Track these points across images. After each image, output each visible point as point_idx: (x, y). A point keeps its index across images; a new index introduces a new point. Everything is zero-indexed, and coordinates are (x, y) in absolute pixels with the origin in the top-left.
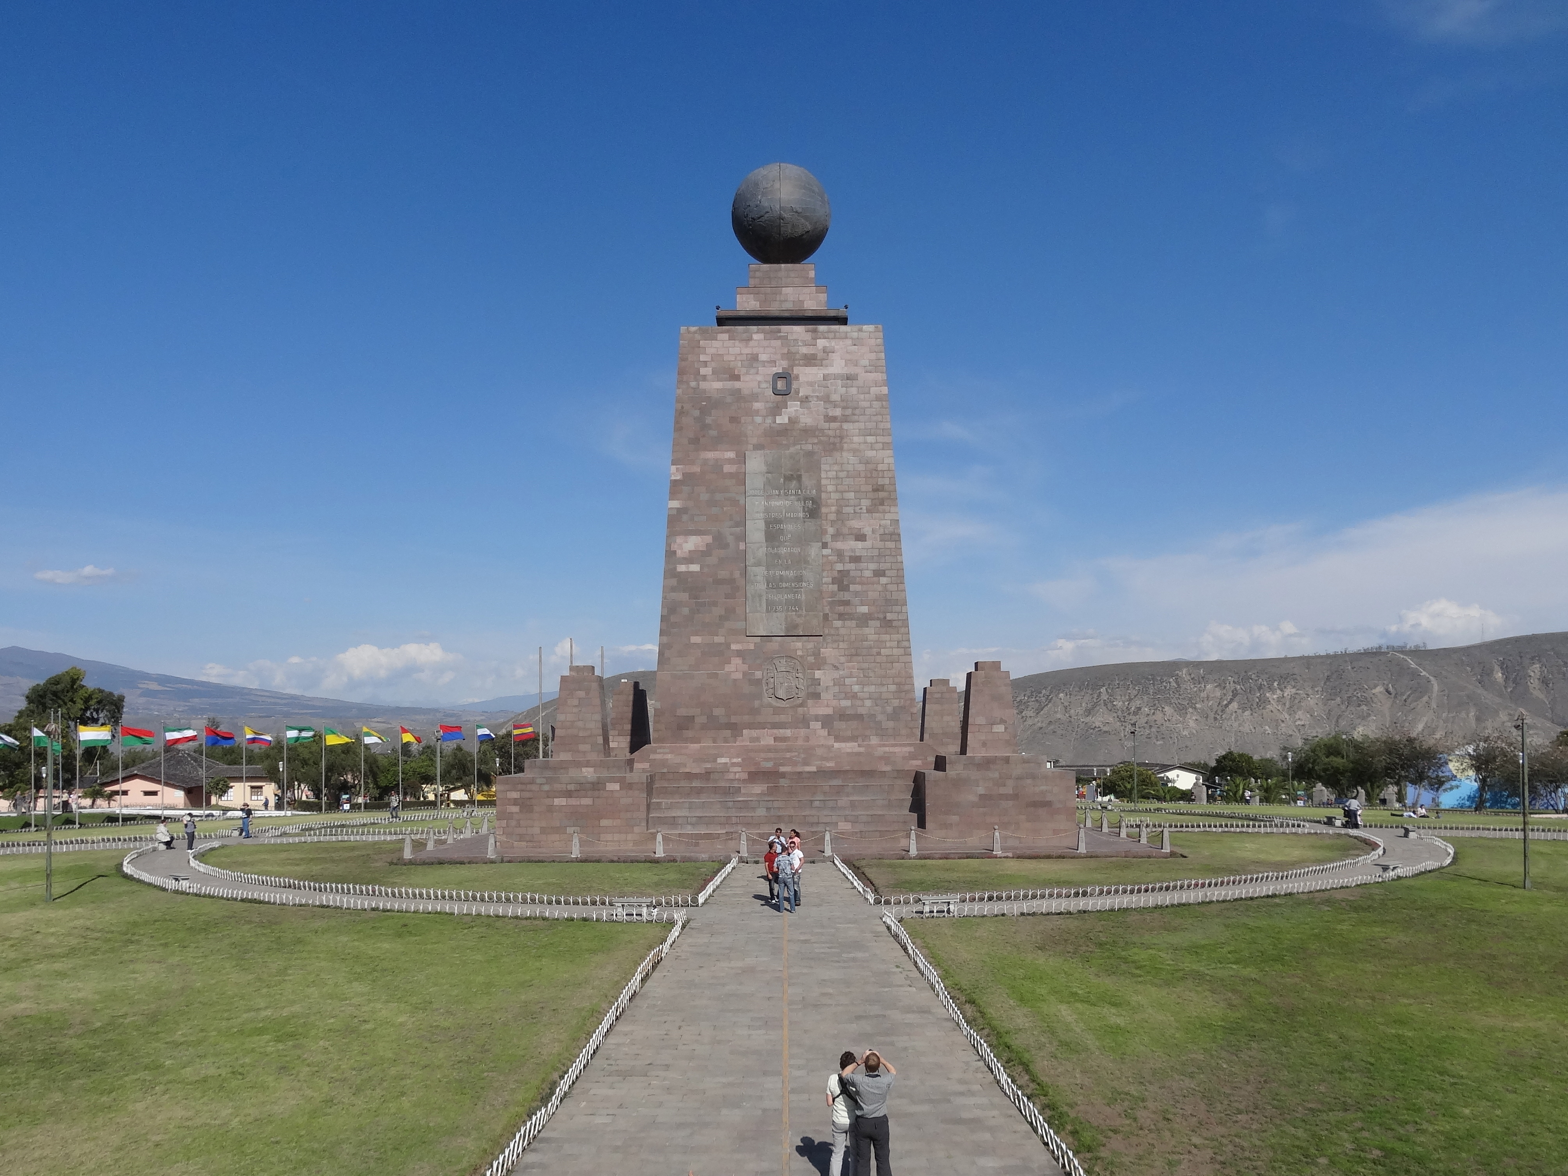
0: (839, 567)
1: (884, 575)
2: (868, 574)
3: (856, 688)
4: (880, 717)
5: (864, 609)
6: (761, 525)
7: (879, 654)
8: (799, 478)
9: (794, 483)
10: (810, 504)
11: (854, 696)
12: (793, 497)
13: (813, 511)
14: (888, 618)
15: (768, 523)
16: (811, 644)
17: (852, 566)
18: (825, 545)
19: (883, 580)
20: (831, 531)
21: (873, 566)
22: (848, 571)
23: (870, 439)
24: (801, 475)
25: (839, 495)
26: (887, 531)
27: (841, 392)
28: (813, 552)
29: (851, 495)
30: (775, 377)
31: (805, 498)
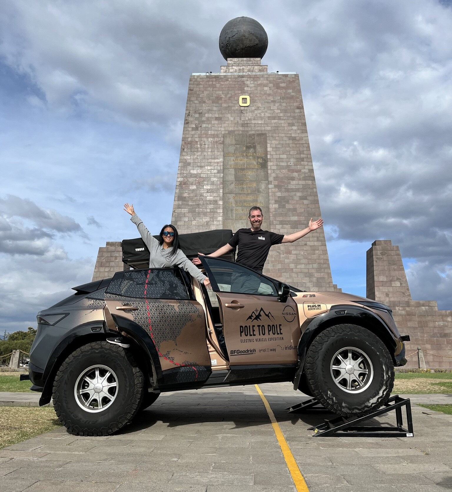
0: (279, 194)
1: (306, 199)
2: (296, 198)
3: (292, 266)
5: (295, 218)
6: (232, 171)
7: (306, 244)
8: (254, 147)
9: (252, 150)
10: (260, 161)
12: (251, 157)
13: (264, 165)
15: (236, 170)
17: (286, 194)
18: (269, 183)
19: (306, 202)
20: (274, 175)
21: (299, 194)
22: (284, 197)
23: (295, 128)
24: (256, 146)
25: (278, 156)
26: (307, 175)
27: (277, 105)
28: (263, 186)
29: (284, 156)
30: (241, 97)
31: (258, 158)
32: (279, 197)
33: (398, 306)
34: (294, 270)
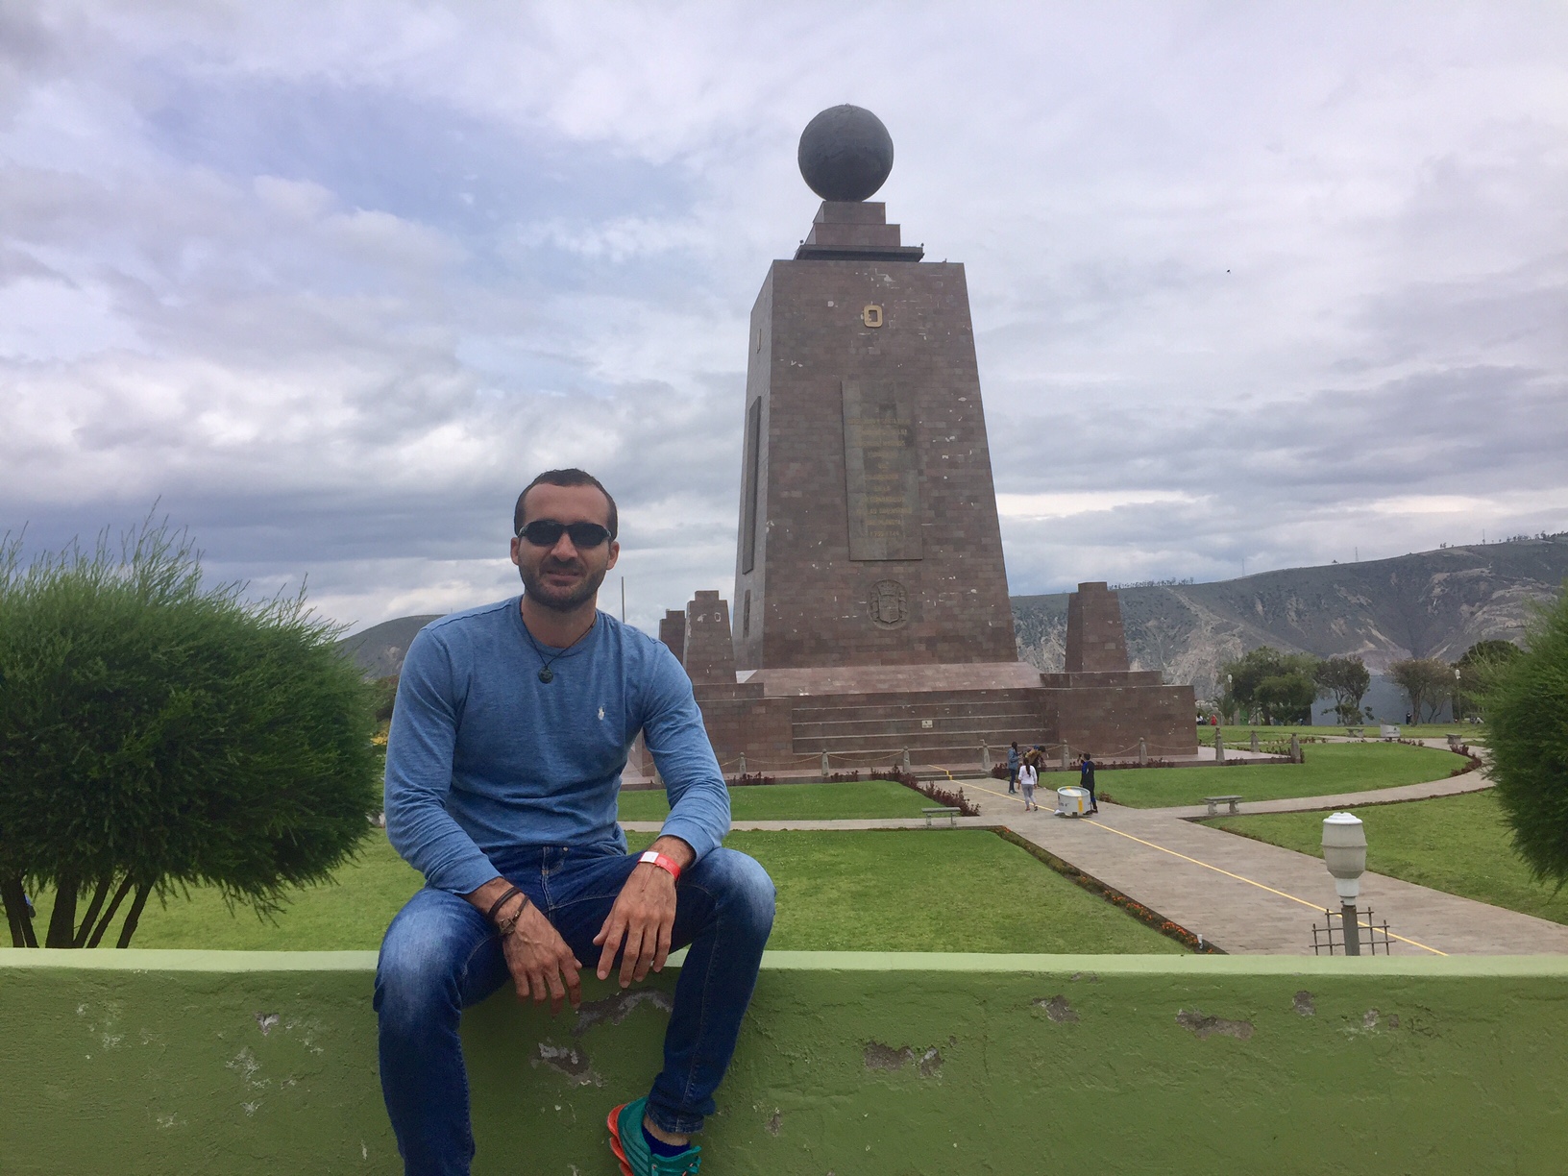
0: (935, 493)
3: (957, 611)
4: (980, 638)
5: (961, 534)
6: (860, 453)
7: (977, 577)
8: (894, 407)
9: (889, 413)
10: (904, 432)
11: (956, 619)
12: (889, 426)
13: (909, 440)
15: (866, 451)
16: (912, 569)
17: (947, 492)
18: (921, 473)
20: (925, 459)
22: (944, 498)
23: (958, 371)
24: (895, 405)
26: (978, 459)
27: (929, 325)
28: (911, 478)
29: (942, 425)
30: (866, 310)
31: (901, 427)
33: (1114, 681)
34: (960, 617)
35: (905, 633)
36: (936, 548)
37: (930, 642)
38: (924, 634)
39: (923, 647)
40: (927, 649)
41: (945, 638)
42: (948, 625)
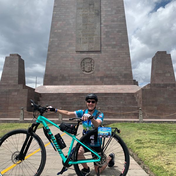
1: (121, 32)
2: (115, 32)
3: (111, 68)
4: (120, 77)
5: (114, 43)
7: (119, 57)
9: (92, 6)
10: (97, 12)
11: (111, 70)
12: (92, 10)
13: (99, 14)
14: (122, 45)
15: (83, 17)
17: (110, 30)
18: (101, 24)
19: (120, 34)
21: (117, 30)
24: (94, 3)
25: (106, 9)
26: (121, 19)
28: (97, 26)
29: (110, 9)
31: (95, 10)
32: (106, 31)
33: (168, 87)
34: (113, 70)
35: (93, 75)
36: (105, 47)
37: (102, 78)
38: (100, 75)
39: (99, 80)
40: (100, 80)
41: (107, 77)
42: (108, 73)
